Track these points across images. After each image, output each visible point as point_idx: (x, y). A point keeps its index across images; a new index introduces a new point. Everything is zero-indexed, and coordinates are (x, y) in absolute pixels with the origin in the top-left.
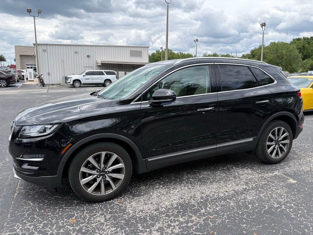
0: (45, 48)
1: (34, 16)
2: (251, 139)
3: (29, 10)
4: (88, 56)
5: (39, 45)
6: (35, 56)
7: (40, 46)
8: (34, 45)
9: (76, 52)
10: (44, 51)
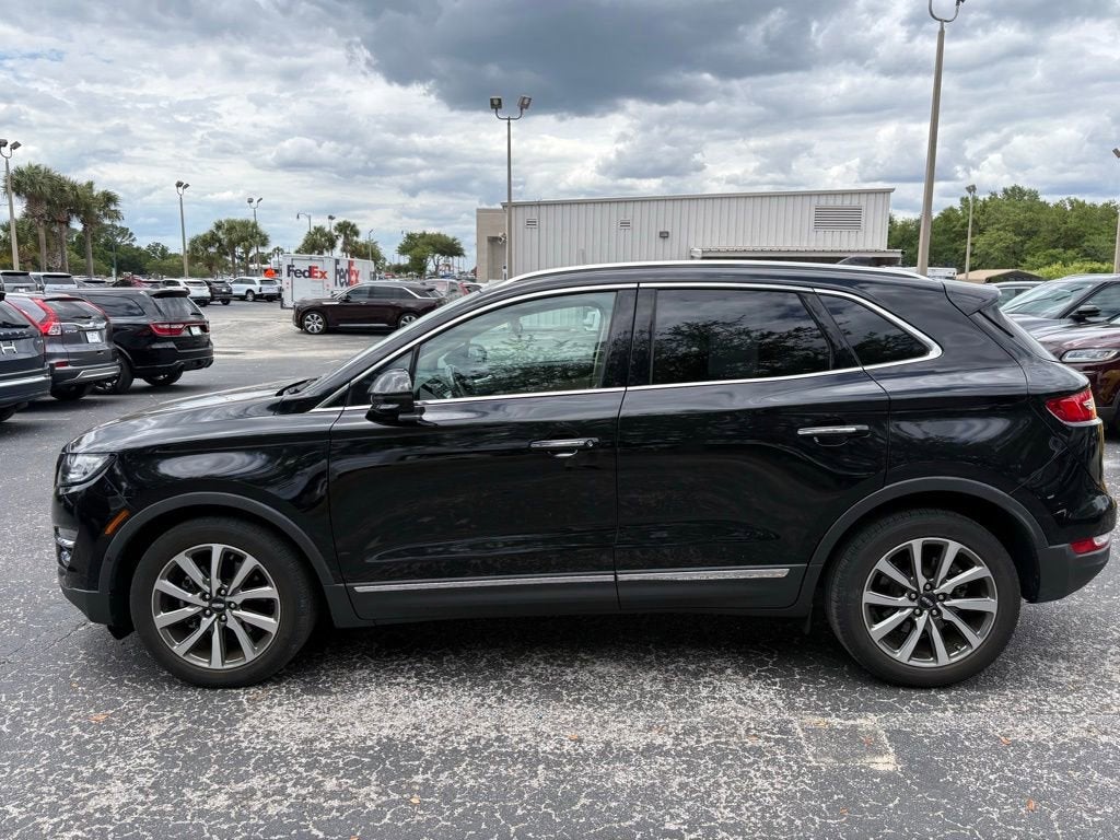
0: (532, 214)
1: (509, 119)
2: (781, 572)
3: (496, 102)
4: (664, 235)
5: (517, 205)
6: (505, 242)
7: (520, 210)
8: (504, 206)
9: (625, 224)
10: (531, 223)
